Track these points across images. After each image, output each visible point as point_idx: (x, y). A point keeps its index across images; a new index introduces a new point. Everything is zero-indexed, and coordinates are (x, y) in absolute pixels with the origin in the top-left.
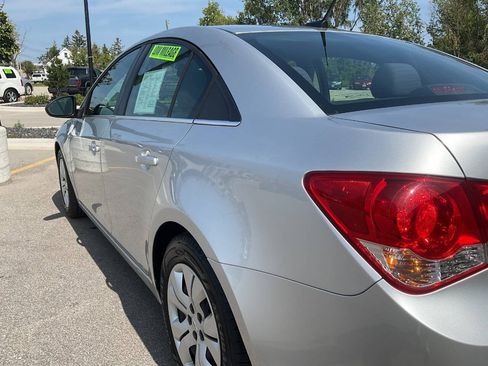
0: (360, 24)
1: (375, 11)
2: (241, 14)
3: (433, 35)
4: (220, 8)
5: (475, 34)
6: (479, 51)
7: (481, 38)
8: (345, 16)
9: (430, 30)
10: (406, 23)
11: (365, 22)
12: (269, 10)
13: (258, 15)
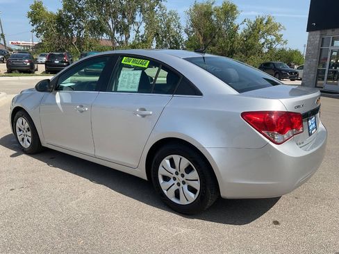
0: (144, 24)
1: (153, 16)
2: (60, 11)
3: (188, 34)
4: (43, 5)
5: (211, 35)
6: (214, 46)
7: (214, 37)
8: (133, 18)
9: (186, 31)
10: (172, 26)
11: (147, 23)
12: (81, 10)
13: (74, 12)
